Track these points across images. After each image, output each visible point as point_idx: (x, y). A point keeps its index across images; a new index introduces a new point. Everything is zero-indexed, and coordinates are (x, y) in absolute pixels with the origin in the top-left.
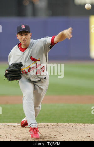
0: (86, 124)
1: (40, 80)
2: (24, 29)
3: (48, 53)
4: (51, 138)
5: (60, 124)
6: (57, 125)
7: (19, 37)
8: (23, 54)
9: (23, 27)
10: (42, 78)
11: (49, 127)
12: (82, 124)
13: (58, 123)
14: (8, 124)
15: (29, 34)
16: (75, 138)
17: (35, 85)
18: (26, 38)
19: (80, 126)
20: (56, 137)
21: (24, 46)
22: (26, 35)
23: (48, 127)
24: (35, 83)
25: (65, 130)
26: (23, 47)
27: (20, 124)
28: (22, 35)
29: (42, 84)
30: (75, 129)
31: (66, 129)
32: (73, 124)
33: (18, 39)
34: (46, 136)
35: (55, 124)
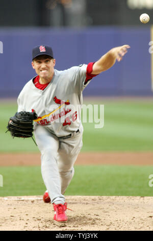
0: (145, 198)
1: (71, 135)
2: (43, 52)
3: (82, 92)
4: (90, 219)
5: (104, 197)
6: (100, 199)
7: (35, 65)
8: (43, 94)
9: (42, 49)
10: (74, 131)
11: (87, 202)
12: (139, 197)
13: (101, 196)
14: (23, 198)
15: (51, 61)
16: (128, 219)
17: (62, 144)
18: (47, 66)
19: (137, 200)
20: (98, 217)
21: (43, 79)
22: (46, 62)
23: (85, 202)
24: (62, 140)
25: (113, 207)
26: (41, 82)
27: (42, 198)
28: (40, 63)
29: (73, 141)
30: (129, 206)
31: (114, 205)
32: (125, 198)
33: (34, 70)
34: (82, 216)
35: (97, 197)
